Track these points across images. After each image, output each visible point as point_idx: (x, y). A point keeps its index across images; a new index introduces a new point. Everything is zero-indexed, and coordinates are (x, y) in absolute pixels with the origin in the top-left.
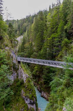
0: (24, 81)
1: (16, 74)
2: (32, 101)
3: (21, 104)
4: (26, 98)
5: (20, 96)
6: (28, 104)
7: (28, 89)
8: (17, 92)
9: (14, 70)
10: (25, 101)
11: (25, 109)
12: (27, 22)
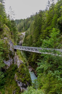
0: (18, 66)
1: (12, 60)
2: (24, 84)
3: (13, 87)
4: (19, 81)
5: (14, 79)
6: (20, 87)
7: (21, 74)
8: (11, 75)
9: (10, 57)
10: (17, 84)
11: (17, 91)
12: (31, 20)
